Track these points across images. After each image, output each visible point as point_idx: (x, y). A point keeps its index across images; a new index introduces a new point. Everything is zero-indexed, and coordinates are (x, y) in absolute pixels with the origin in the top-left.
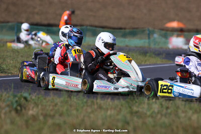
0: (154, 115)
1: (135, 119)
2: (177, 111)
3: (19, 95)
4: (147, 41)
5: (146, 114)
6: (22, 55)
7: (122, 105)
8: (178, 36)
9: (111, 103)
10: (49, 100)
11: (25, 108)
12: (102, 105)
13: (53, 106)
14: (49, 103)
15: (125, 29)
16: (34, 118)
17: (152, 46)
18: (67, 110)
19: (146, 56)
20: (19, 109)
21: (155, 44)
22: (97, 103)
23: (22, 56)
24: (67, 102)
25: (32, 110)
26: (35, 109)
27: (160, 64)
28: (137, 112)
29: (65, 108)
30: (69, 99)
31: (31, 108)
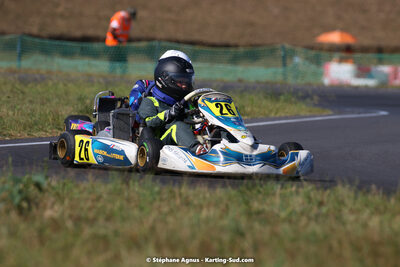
0: (294, 218)
1: (257, 226)
2: (340, 211)
3: (25, 178)
4: (280, 70)
5: (278, 216)
6: (31, 98)
7: (230, 199)
8: (342, 60)
9: (208, 195)
10: (85, 188)
11: (37, 205)
12: (191, 198)
13: (93, 201)
14: (85, 195)
15: (236, 46)
16: (56, 224)
17: (291, 81)
18: (121, 208)
19: (278, 100)
20: (26, 206)
21: (296, 77)
22: (180, 195)
23: (31, 102)
24: (119, 193)
25: (52, 207)
26: (56, 207)
27: (306, 117)
28: (259, 213)
29: (118, 204)
30: (124, 186)
31: (49, 204)
